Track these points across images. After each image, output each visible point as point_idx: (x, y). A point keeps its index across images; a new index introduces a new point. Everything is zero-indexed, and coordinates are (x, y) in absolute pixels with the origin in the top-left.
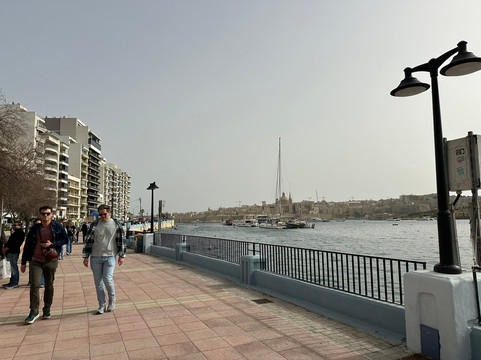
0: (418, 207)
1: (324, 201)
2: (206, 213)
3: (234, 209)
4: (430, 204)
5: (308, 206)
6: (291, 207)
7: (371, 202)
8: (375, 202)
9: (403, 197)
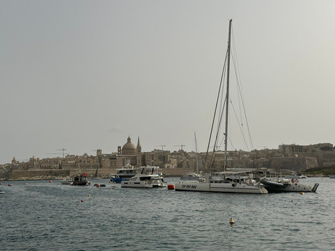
0: (304, 161)
1: (182, 151)
2: (8, 166)
3: (56, 161)
4: (317, 157)
5: (162, 157)
6: (139, 159)
7: (242, 153)
8: (247, 153)
9: (284, 147)
